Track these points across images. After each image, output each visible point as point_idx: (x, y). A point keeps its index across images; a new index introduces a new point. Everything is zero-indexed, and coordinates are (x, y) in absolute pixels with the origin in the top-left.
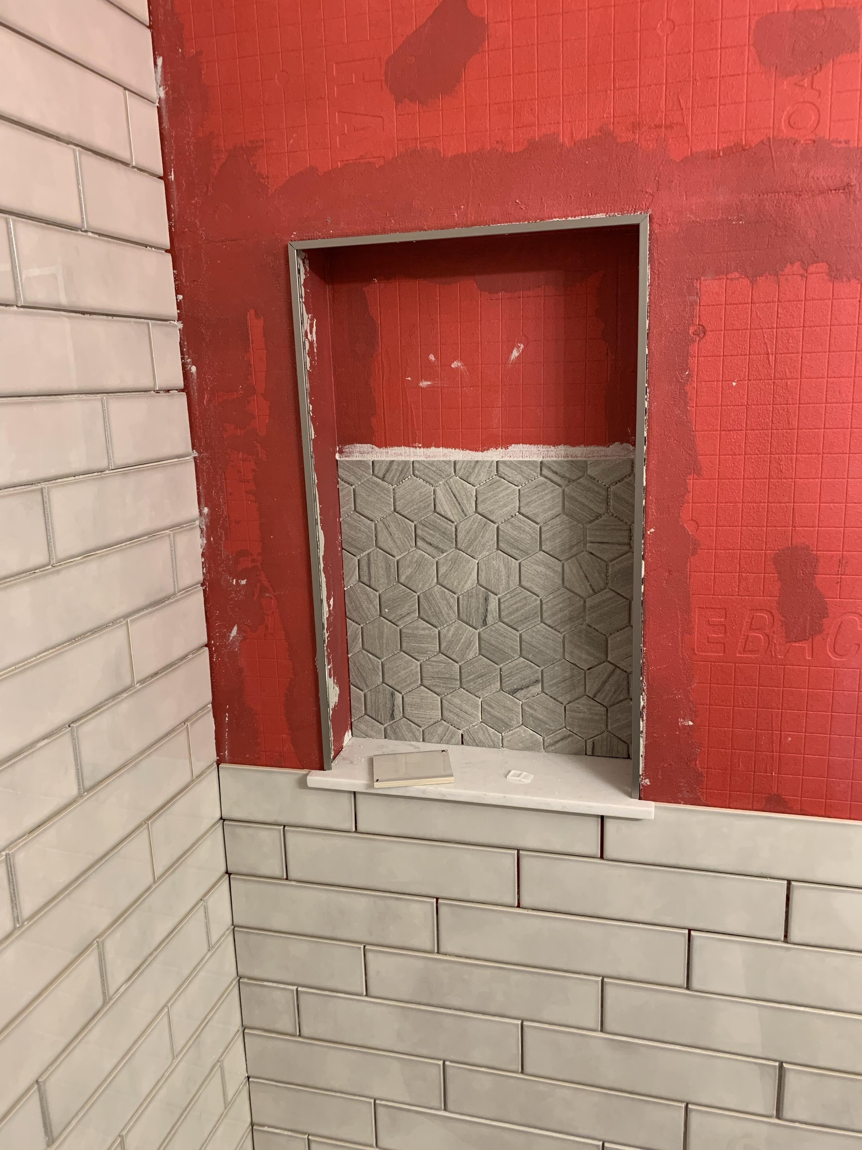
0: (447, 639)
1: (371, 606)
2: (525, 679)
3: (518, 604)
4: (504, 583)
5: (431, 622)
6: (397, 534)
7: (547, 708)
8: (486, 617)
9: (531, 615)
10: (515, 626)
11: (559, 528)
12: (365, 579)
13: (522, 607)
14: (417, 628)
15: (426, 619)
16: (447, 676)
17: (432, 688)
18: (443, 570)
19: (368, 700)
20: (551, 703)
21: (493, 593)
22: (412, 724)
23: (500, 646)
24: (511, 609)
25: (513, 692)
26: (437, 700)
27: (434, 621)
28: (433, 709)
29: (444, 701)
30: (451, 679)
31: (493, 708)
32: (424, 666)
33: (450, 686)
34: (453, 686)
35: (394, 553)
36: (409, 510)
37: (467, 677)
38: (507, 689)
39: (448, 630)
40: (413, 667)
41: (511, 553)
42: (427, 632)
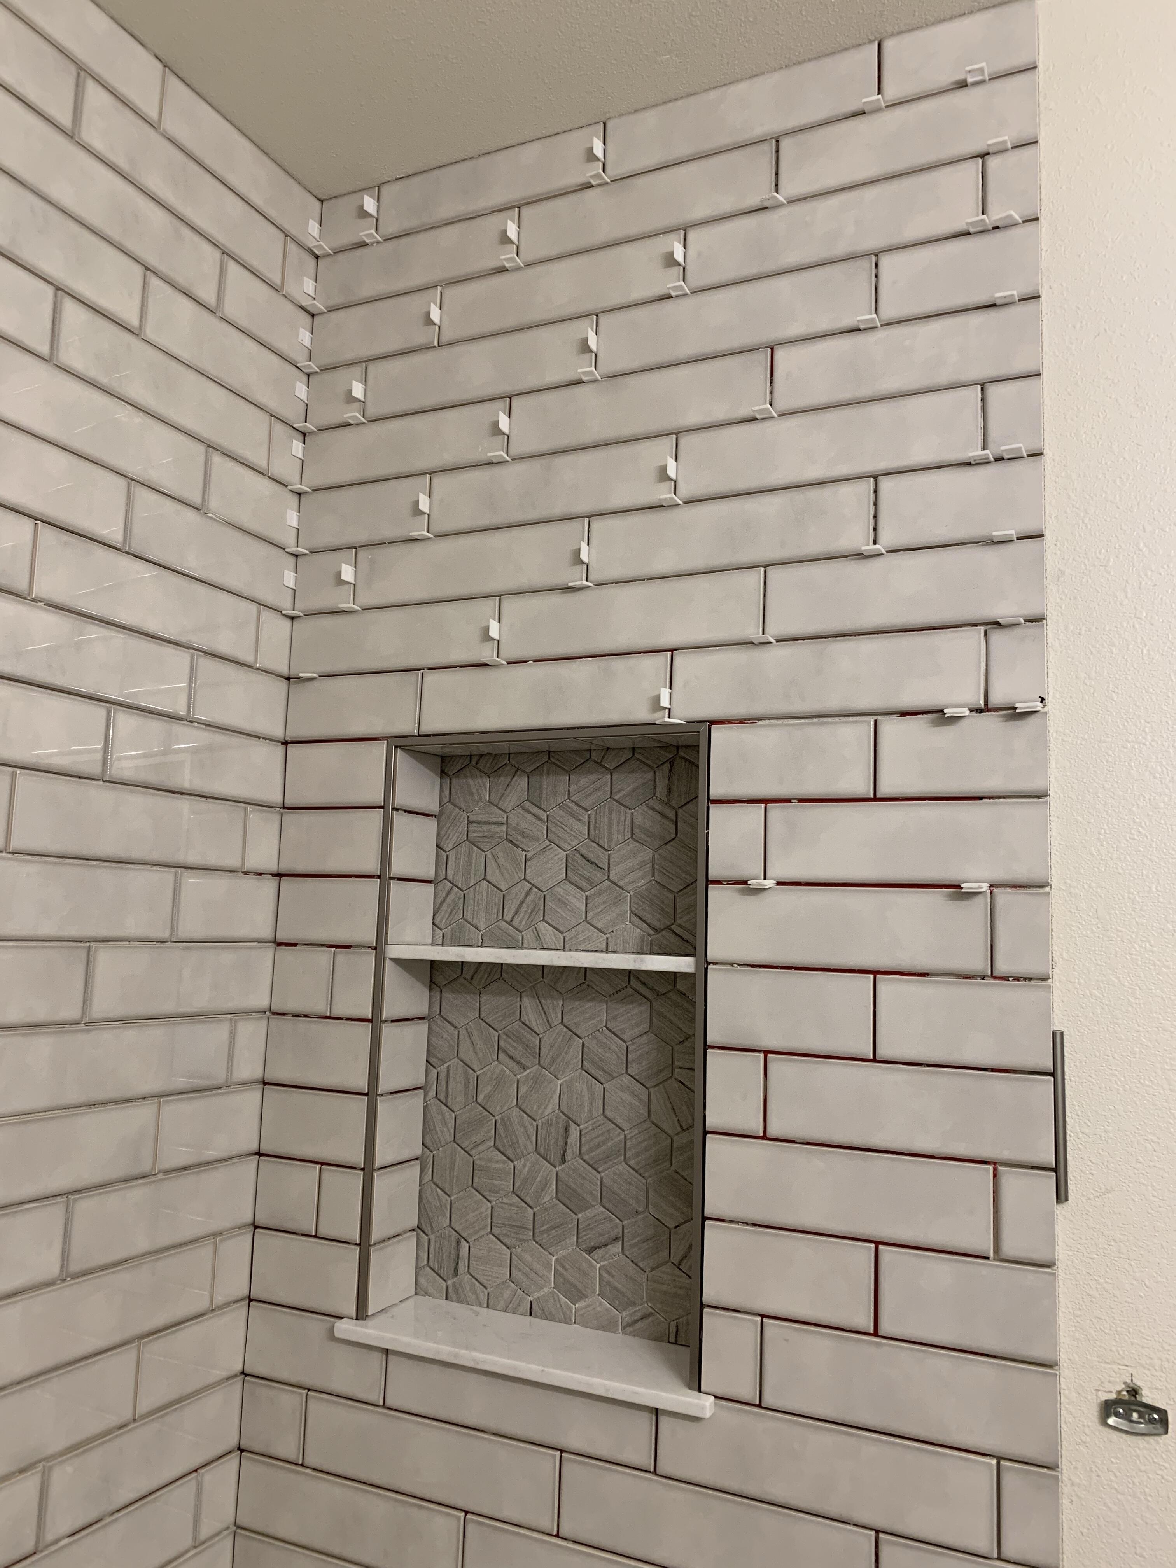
0: (522, 1176)
1: (445, 1129)
2: (603, 1235)
3: (601, 1139)
4: (586, 1111)
5: (506, 1153)
6: (479, 1044)
7: (626, 1276)
8: (565, 1151)
9: (613, 1153)
10: (596, 1166)
11: (646, 1049)
12: (442, 1096)
13: (604, 1142)
14: (491, 1160)
15: (502, 1149)
16: (519, 1224)
17: (501, 1238)
18: (523, 1090)
19: (432, 1248)
20: (631, 1269)
21: (575, 1123)
22: (476, 1282)
23: (578, 1190)
24: (592, 1144)
25: (591, 1251)
26: (506, 1255)
27: (509, 1152)
28: (501, 1266)
29: (513, 1256)
30: (524, 1228)
31: (566, 1270)
32: (496, 1209)
33: (521, 1237)
34: (525, 1237)
35: (475, 1068)
36: (494, 1017)
37: (541, 1227)
38: (584, 1246)
39: (524, 1166)
40: (483, 1210)
41: (595, 1075)
42: (501, 1166)
